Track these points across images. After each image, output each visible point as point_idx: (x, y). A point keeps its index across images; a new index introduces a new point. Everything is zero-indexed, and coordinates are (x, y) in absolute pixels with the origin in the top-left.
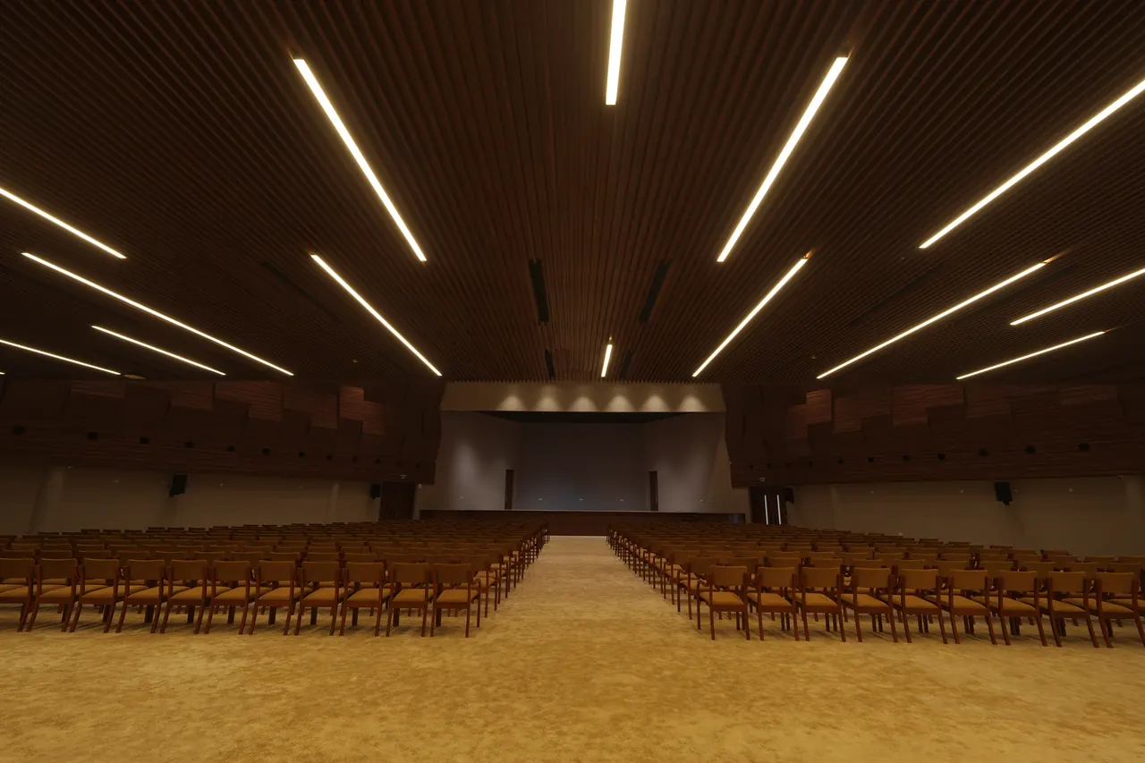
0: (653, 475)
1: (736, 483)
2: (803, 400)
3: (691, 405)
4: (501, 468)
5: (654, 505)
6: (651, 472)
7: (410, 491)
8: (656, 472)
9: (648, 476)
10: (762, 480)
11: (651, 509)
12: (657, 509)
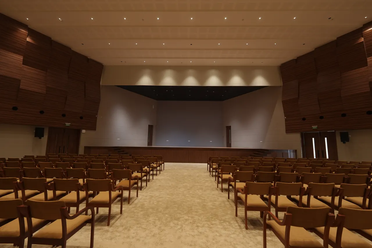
0: (229, 128)
1: (289, 130)
3: (260, 81)
4: (145, 124)
5: (229, 144)
6: (227, 127)
8: (231, 126)
9: (225, 129)
10: (315, 127)
11: (227, 147)
12: (231, 147)
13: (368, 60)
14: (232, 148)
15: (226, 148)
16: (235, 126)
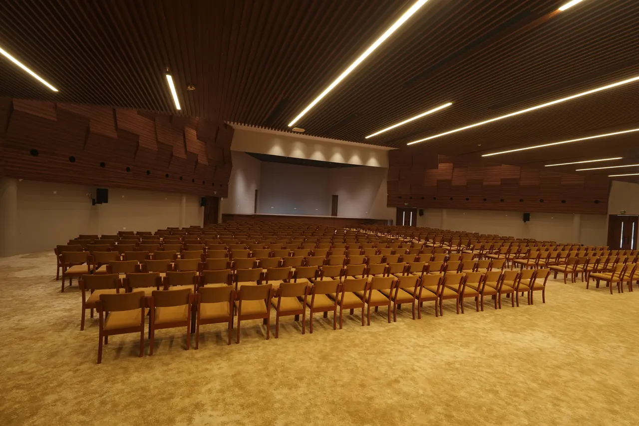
0: (335, 199)
1: (389, 205)
2: (437, 167)
3: (373, 163)
5: (335, 212)
6: (333, 196)
7: (216, 200)
8: (338, 195)
9: (331, 197)
10: (406, 204)
11: (332, 215)
12: (337, 215)
13: (439, 166)
14: (338, 217)
15: (330, 217)
16: (342, 196)
